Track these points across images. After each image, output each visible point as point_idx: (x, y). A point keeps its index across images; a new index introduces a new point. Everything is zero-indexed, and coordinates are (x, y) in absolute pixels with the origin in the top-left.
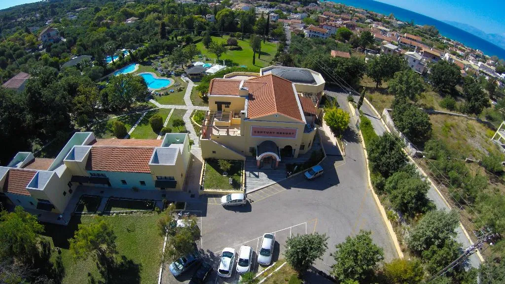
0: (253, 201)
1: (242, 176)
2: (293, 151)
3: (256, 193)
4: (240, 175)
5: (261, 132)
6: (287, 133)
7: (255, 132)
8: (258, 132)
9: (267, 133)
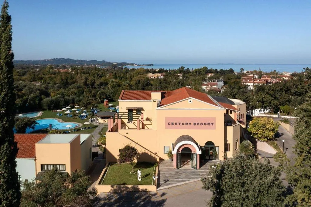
5: (176, 124)
6: (205, 124)
7: (169, 124)
8: (172, 124)
9: (183, 124)
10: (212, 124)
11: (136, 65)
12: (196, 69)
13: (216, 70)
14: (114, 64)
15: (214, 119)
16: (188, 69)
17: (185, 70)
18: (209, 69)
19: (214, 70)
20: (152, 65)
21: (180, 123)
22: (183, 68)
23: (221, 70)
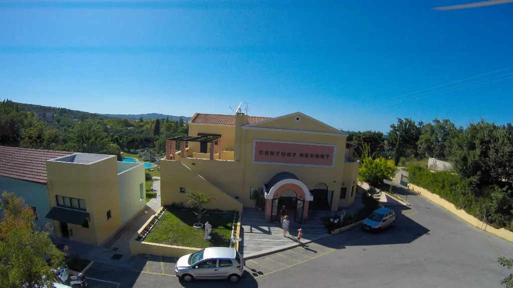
0: (261, 273)
1: (235, 229)
2: (329, 195)
3: (267, 258)
4: (231, 229)
5: (272, 154)
6: (317, 156)
7: (261, 153)
9: (283, 155)
10: (328, 156)
15: (331, 149)
21: (278, 153)
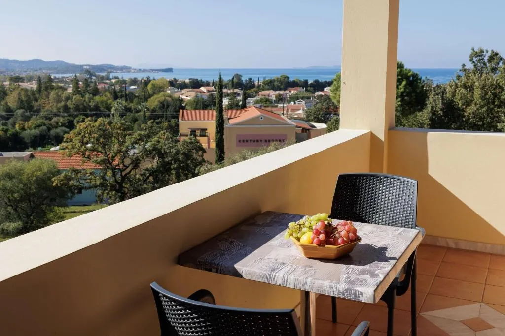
5: (247, 141)
6: (276, 141)
7: (240, 141)
8: (243, 141)
9: (254, 141)
10: (283, 140)
11: (135, 69)
12: (267, 79)
13: (306, 82)
14: (85, 67)
16: (250, 79)
17: (244, 81)
18: (291, 80)
19: (301, 81)
20: (169, 70)
21: (251, 140)
22: (239, 77)
23: (317, 82)
